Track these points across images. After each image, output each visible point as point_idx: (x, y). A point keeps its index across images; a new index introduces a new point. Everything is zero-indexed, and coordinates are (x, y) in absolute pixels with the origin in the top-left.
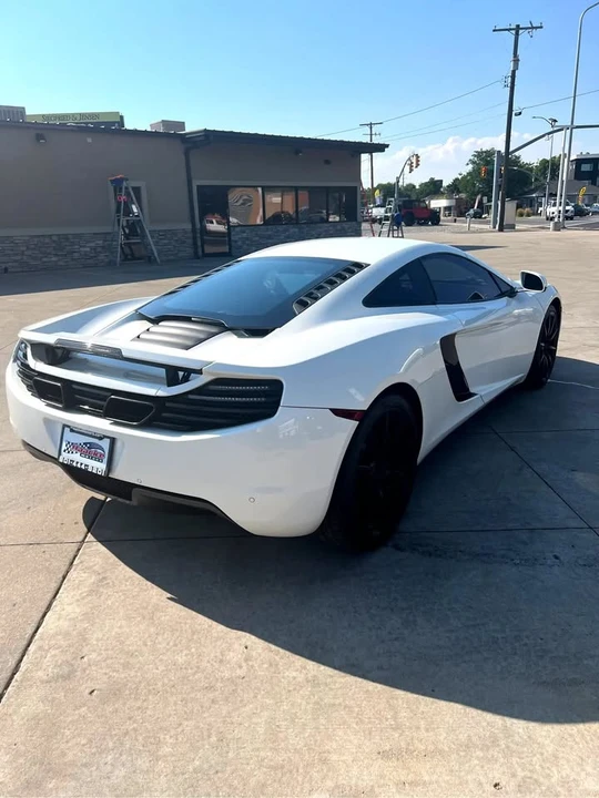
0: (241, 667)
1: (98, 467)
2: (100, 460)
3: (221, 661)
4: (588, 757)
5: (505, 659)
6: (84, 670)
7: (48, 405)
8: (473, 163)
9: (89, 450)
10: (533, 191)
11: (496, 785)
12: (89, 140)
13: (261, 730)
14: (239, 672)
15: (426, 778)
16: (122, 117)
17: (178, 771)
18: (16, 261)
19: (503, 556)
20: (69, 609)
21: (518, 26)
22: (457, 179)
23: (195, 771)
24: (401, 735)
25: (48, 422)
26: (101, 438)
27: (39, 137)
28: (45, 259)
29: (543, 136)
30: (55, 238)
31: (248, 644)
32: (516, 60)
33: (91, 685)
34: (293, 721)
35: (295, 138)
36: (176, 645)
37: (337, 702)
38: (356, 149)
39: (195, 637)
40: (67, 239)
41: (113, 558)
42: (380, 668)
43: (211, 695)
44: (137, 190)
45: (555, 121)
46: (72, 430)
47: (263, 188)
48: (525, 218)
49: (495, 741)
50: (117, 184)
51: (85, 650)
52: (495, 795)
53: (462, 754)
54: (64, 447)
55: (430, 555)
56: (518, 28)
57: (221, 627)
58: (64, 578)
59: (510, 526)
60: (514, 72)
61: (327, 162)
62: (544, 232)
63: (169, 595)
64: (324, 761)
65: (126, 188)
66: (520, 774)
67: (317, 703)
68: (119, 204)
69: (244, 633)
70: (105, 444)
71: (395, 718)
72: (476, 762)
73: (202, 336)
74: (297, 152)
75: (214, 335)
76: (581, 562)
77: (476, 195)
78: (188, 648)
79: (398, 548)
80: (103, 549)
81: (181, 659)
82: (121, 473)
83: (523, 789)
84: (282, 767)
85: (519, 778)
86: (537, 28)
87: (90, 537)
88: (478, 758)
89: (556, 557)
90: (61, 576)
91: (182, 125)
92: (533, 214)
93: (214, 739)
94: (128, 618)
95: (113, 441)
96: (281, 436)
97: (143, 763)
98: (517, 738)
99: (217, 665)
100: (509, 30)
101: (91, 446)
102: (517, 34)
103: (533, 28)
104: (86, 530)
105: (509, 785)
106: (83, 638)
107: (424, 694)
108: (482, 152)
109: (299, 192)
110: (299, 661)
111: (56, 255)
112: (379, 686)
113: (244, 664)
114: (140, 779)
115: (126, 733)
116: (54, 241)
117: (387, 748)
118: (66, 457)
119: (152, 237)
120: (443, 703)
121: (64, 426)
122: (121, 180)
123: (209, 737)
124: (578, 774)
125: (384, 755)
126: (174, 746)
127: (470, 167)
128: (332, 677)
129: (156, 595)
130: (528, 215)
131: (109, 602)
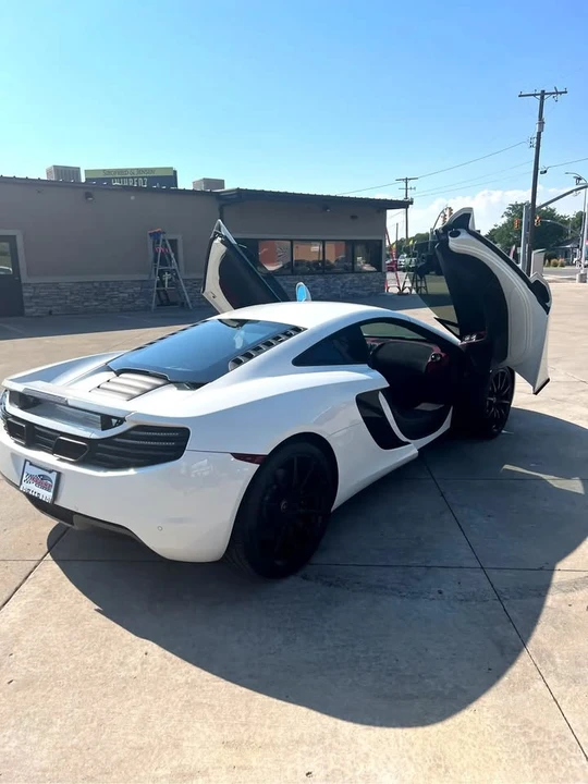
0: (136, 669)
1: (46, 495)
2: (49, 490)
3: (122, 664)
4: (395, 757)
5: (359, 675)
6: (9, 665)
7: (16, 442)
8: (508, 215)
9: (41, 481)
10: (568, 242)
11: (308, 774)
12: (133, 198)
13: (134, 720)
14: (134, 673)
15: (254, 764)
16: (175, 172)
17: (58, 745)
18: (60, 305)
19: (393, 589)
20: (12, 615)
21: (543, 91)
22: (493, 230)
23: (72, 747)
24: (246, 730)
25: (14, 456)
26: (51, 472)
27: (88, 195)
28: (86, 304)
29: (572, 192)
30: (96, 285)
31: (149, 651)
32: (541, 123)
33: (11, 676)
34: (163, 713)
35: (322, 196)
36: (88, 649)
37: (204, 701)
38: (382, 206)
39: (107, 643)
40: (107, 286)
41: (62, 574)
42: (251, 676)
43: (104, 690)
44: (173, 243)
45: (580, 179)
46: (31, 464)
47: (292, 241)
48: (559, 268)
49: (321, 739)
50: (155, 236)
51: (15, 649)
52: (305, 781)
53: (290, 747)
54: (24, 478)
55: (331, 585)
56: (543, 93)
57: (133, 636)
58: (16, 589)
59: (411, 563)
60: (539, 134)
61: (353, 217)
62: (570, 284)
63: (97, 607)
64: (176, 746)
65: (164, 240)
66: (332, 766)
67: (188, 701)
68: (156, 254)
69: (148, 641)
70: (53, 476)
71: (247, 716)
72: (299, 754)
73: (148, 387)
74: (326, 208)
75: (158, 386)
76: (459, 597)
77: (511, 245)
78: (98, 651)
79: (305, 578)
80: (56, 567)
81: (90, 660)
82: (64, 502)
83: (330, 778)
84: (142, 748)
85: (329, 770)
86: (561, 93)
87: (49, 556)
88: (302, 752)
89: (440, 592)
90: (15, 587)
91: (221, 183)
92: (568, 264)
93: (95, 724)
94: (58, 625)
95: (59, 474)
96: (193, 476)
97: (33, 738)
98: (341, 738)
99: (117, 667)
100: (534, 95)
101: (44, 477)
102: (542, 98)
103: (557, 93)
104: (47, 550)
105: (319, 773)
106: (17, 639)
107: (279, 698)
108: (517, 205)
109: (327, 245)
110: (187, 666)
111: (96, 300)
112: (244, 690)
113: (139, 667)
114: (27, 749)
115: (28, 715)
116: (96, 287)
117: (231, 740)
118: (25, 486)
119: (186, 285)
120: (291, 706)
121: (26, 461)
122: (158, 234)
123: (92, 721)
124: (380, 770)
125: (226, 744)
126: (61, 727)
127: (505, 219)
128: (207, 681)
129: (87, 606)
130: (562, 266)
131: (46, 611)
